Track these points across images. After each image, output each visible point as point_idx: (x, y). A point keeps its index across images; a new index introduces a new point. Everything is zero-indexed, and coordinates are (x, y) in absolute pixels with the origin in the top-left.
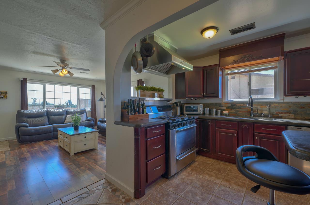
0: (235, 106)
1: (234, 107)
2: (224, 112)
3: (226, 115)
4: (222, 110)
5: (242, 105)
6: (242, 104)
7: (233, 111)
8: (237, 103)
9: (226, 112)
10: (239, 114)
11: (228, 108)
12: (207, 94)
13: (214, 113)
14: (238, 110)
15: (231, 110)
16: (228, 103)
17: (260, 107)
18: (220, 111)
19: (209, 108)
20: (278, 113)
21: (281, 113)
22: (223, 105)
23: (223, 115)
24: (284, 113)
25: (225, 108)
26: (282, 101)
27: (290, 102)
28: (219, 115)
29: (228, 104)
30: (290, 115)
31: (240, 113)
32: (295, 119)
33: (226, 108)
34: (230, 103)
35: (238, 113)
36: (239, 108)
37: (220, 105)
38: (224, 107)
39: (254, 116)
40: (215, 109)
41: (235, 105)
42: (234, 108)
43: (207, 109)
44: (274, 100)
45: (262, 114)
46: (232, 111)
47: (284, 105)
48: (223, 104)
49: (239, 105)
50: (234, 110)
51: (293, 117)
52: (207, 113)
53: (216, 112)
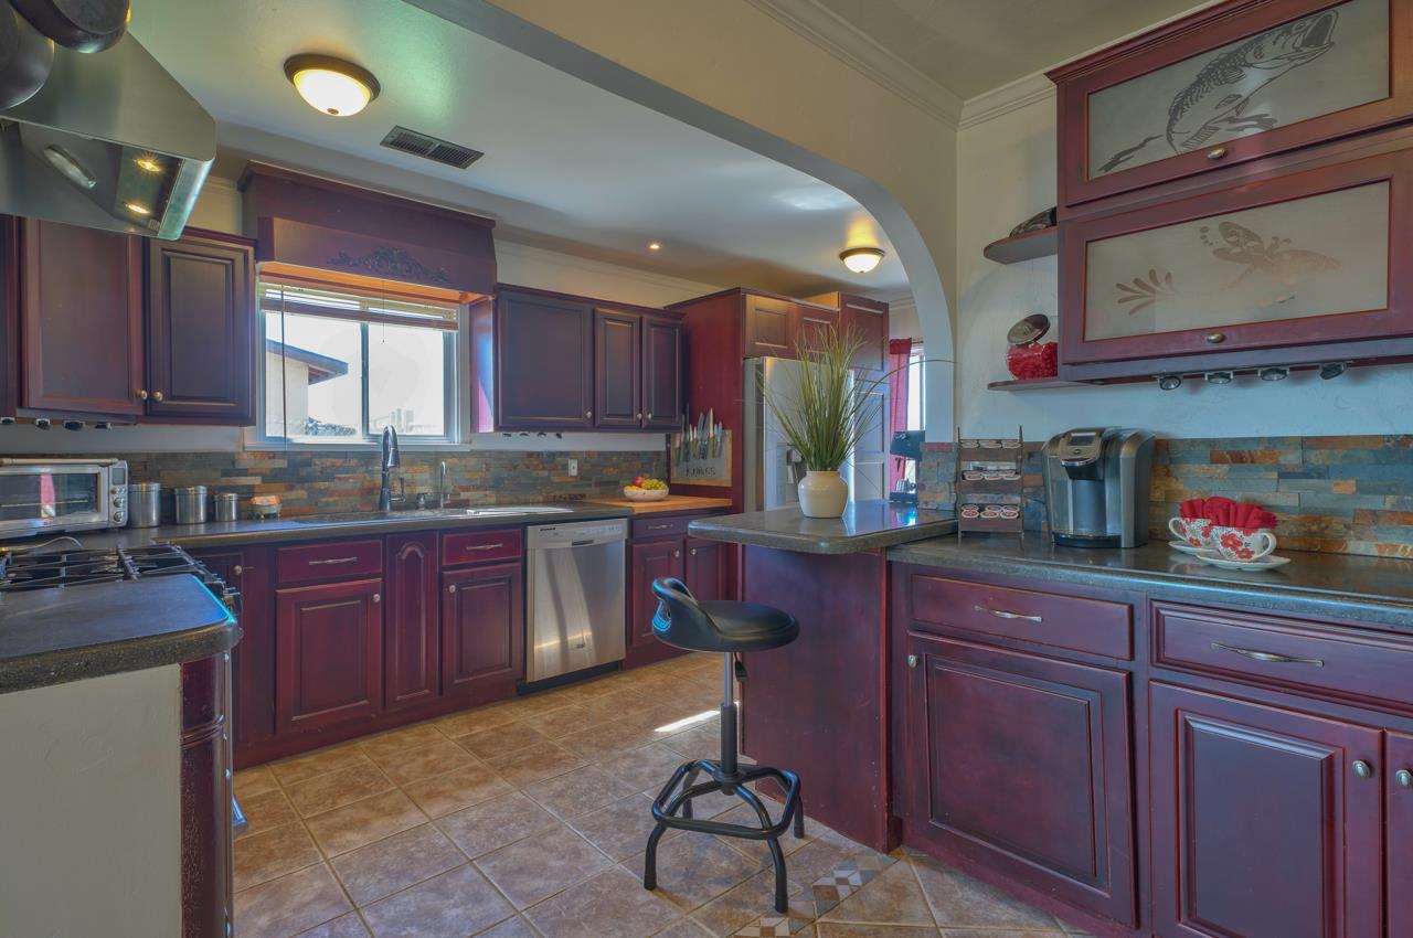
0: (309, 469)
1: (304, 472)
2: (258, 500)
3: (269, 517)
4: (246, 494)
5: (339, 462)
6: (341, 460)
7: (299, 494)
8: (320, 453)
9: (268, 501)
10: (327, 504)
11: (273, 479)
12: (170, 396)
13: (197, 513)
14: (322, 485)
15: (291, 488)
16: (273, 455)
17: (406, 472)
18: (234, 496)
19: (162, 487)
20: (459, 490)
21: (466, 489)
22: (246, 461)
23: (258, 517)
24: (476, 488)
25: (257, 481)
26: (467, 448)
27: (487, 451)
28: (230, 521)
29: (274, 457)
30: (488, 492)
31: (331, 499)
32: (499, 504)
33: (263, 481)
34: (284, 454)
35: (325, 500)
36: (330, 478)
37: (227, 464)
38: (252, 475)
39: (393, 509)
40: (202, 490)
41: (308, 464)
42: (302, 481)
43: (148, 491)
44: (444, 442)
45: (418, 498)
46: (292, 495)
47: (472, 461)
48: (245, 456)
49: (329, 462)
50: (303, 489)
51: (493, 500)
52: (148, 517)
53: (210, 503)
